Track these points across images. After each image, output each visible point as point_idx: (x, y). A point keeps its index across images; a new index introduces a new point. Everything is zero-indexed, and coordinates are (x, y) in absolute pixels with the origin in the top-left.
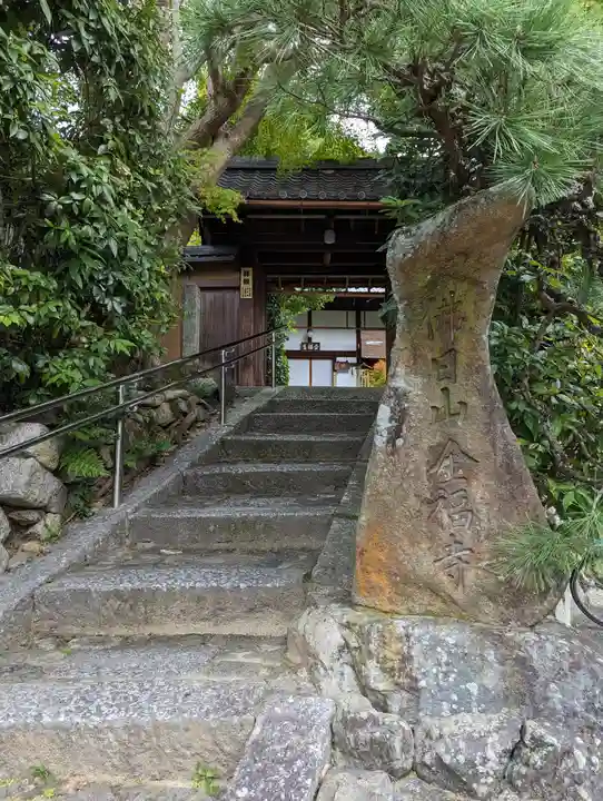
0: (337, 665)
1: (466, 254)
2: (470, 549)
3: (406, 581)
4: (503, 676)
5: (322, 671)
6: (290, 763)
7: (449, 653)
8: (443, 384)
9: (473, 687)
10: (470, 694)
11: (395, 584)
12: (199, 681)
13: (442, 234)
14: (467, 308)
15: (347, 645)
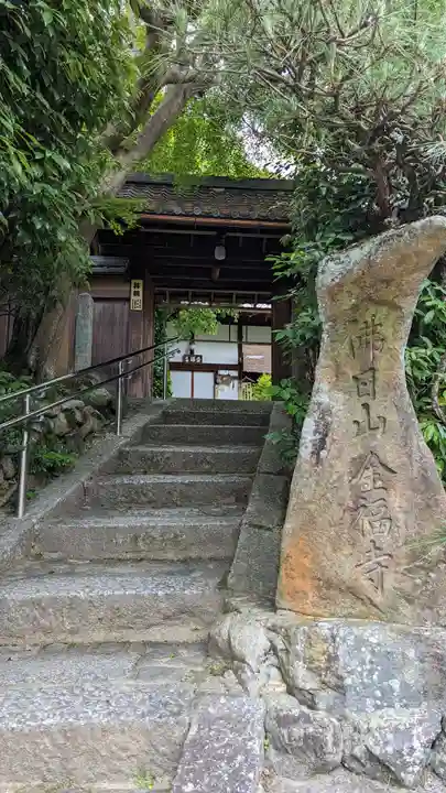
0: (263, 668)
1: (388, 282)
2: (390, 555)
3: (329, 585)
4: (423, 672)
5: (249, 674)
6: (231, 759)
7: (373, 652)
8: (364, 400)
9: (395, 683)
10: (392, 690)
11: (319, 588)
12: (128, 685)
13: (369, 263)
14: (387, 331)
15: (273, 648)
